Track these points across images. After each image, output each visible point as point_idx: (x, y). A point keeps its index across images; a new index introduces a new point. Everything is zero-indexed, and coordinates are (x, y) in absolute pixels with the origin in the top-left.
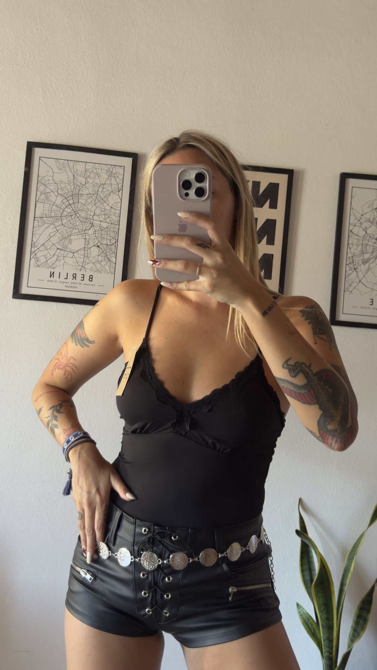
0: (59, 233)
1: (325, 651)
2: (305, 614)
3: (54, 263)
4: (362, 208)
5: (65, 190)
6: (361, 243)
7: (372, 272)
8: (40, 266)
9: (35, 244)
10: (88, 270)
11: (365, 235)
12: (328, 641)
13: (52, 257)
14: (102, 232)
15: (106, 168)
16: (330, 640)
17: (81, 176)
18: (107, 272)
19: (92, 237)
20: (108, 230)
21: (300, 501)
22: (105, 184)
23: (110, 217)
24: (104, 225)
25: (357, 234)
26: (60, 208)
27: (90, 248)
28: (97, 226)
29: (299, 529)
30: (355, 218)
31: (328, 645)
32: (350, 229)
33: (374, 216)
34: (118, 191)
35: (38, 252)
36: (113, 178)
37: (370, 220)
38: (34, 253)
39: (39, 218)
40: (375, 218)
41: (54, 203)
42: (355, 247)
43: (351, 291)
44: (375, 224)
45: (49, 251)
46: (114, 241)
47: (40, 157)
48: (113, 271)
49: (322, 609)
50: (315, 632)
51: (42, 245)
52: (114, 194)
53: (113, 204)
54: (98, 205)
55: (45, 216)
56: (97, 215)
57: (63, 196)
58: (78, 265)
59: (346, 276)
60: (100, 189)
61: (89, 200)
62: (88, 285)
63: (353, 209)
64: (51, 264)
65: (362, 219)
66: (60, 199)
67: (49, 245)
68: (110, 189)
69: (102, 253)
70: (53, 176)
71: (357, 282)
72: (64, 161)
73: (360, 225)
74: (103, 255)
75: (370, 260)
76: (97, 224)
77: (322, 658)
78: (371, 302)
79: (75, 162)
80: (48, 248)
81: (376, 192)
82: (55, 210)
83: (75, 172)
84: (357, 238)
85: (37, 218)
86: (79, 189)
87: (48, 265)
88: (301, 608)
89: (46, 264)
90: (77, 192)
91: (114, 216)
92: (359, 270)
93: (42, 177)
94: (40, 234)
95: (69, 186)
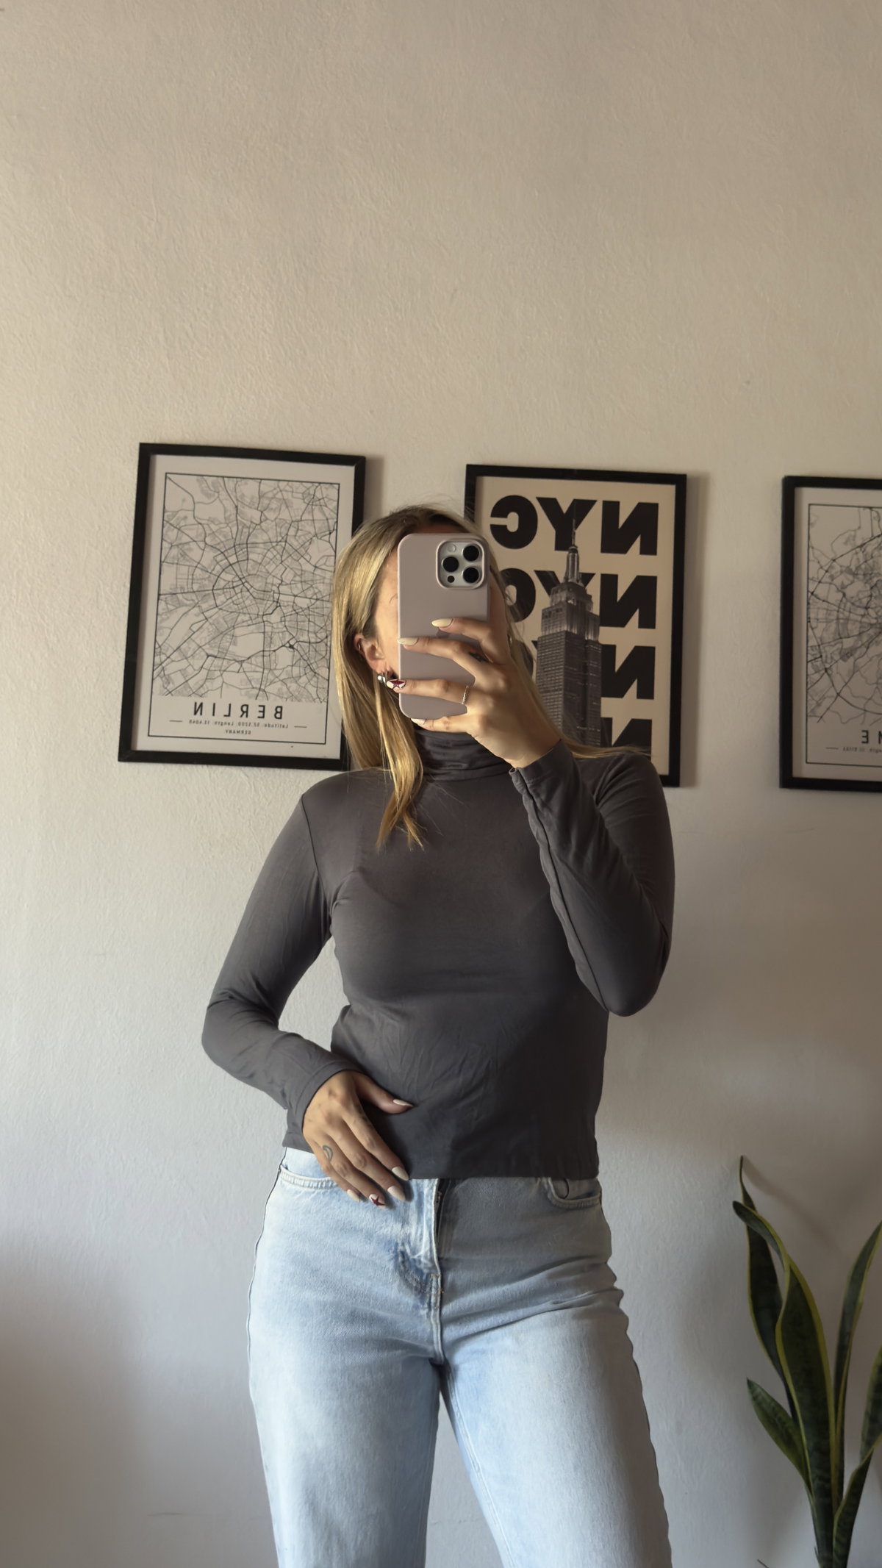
0: (210, 624)
1: (814, 1477)
2: (766, 1402)
3: (202, 686)
4: (832, 544)
5: (220, 537)
6: (835, 617)
7: (862, 676)
8: (172, 693)
9: (162, 647)
10: (271, 695)
11: (841, 601)
12: (819, 1456)
13: (196, 672)
14: (299, 617)
15: (302, 488)
16: (823, 1452)
17: (251, 508)
18: (311, 699)
19: (277, 628)
20: (311, 613)
22: (301, 520)
23: (314, 586)
24: (303, 603)
25: (826, 599)
26: (211, 573)
27: (274, 651)
28: (288, 605)
29: (738, 1200)
30: (818, 566)
31: (819, 1462)
32: (811, 589)
33: (858, 559)
34: (328, 532)
35: (167, 665)
36: (317, 509)
37: (851, 570)
38: (160, 667)
39: (167, 596)
40: (860, 565)
41: (199, 563)
42: (822, 625)
43: (821, 715)
44: (861, 577)
45: (191, 663)
46: (324, 635)
47: (166, 474)
48: (323, 696)
49: (802, 1385)
50: (789, 1436)
51: (175, 648)
52: (321, 538)
53: (320, 560)
54: (288, 564)
55: (179, 591)
56: (287, 584)
57: (215, 548)
58: (251, 686)
59: (809, 686)
60: (292, 532)
61: (269, 555)
62: (273, 726)
63: (813, 548)
64: (197, 687)
65: (833, 567)
66: (209, 555)
67: (190, 648)
68: (312, 531)
69: (300, 659)
70: (194, 511)
71: (832, 697)
72: (215, 478)
73: (829, 580)
74: (301, 664)
75: (855, 652)
76: (288, 602)
77: (810, 1496)
78: (864, 737)
79: (239, 480)
80: (189, 655)
81: (859, 511)
82: (201, 577)
83: (239, 499)
84: (826, 607)
85: (163, 595)
86: (247, 534)
87: (189, 690)
88: (759, 1390)
89: (184, 687)
90: (244, 538)
91: (322, 585)
92: (835, 673)
93: (173, 512)
94: (171, 627)
95: (228, 527)
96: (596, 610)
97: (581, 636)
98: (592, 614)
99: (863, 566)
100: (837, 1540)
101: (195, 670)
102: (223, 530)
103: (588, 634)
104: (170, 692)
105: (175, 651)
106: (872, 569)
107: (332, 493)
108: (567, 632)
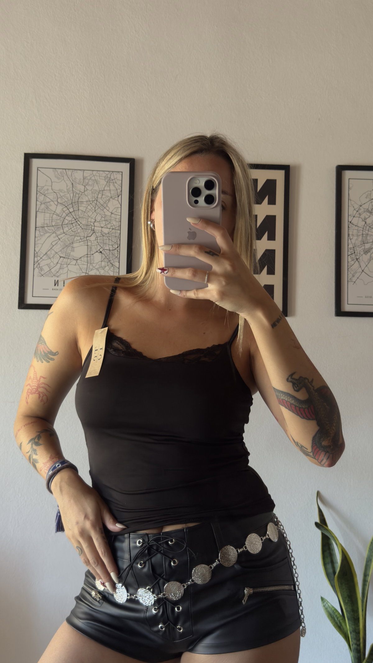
0: (61, 242)
1: (353, 643)
2: (330, 607)
3: (58, 272)
4: (360, 198)
5: (65, 199)
6: (361, 234)
8: (44, 275)
9: (38, 253)
11: (364, 226)
12: (354, 634)
13: (55, 265)
14: (104, 237)
15: (104, 174)
16: (356, 632)
17: (78, 184)
19: (94, 243)
20: (110, 235)
21: (318, 493)
22: (104, 190)
24: (106, 231)
25: (357, 225)
26: (61, 217)
27: (93, 254)
28: (99, 232)
29: (318, 521)
30: (354, 209)
31: (355, 637)
32: (350, 220)
33: (372, 205)
34: (117, 196)
35: (40, 262)
36: (111, 184)
37: (369, 210)
38: (37, 263)
39: (40, 228)
41: (55, 212)
42: (355, 238)
43: (354, 281)
45: (52, 260)
46: (116, 246)
47: (38, 168)
49: (347, 601)
50: (341, 625)
51: (44, 254)
52: (114, 199)
53: (113, 210)
54: (98, 212)
55: (46, 226)
56: (98, 222)
57: (63, 204)
58: (81, 272)
59: (349, 267)
60: (100, 196)
61: (89, 207)
63: (351, 200)
64: (55, 273)
65: (360, 209)
66: (60, 208)
67: (51, 254)
68: (109, 195)
69: (105, 258)
70: (52, 186)
71: (360, 272)
72: (62, 170)
73: (359, 216)
74: (106, 260)
75: (371, 250)
76: (98, 230)
77: (350, 651)
79: (74, 170)
80: (51, 256)
82: (56, 219)
83: (73, 179)
84: (357, 229)
85: (39, 227)
86: (78, 197)
87: (52, 274)
88: (326, 602)
89: (49, 273)
90: (76, 199)
91: (115, 222)
92: (361, 261)
93: (41, 187)
94: (42, 243)
95: (69, 195)
102: (66, 195)
104: (42, 275)
107: (119, 176)
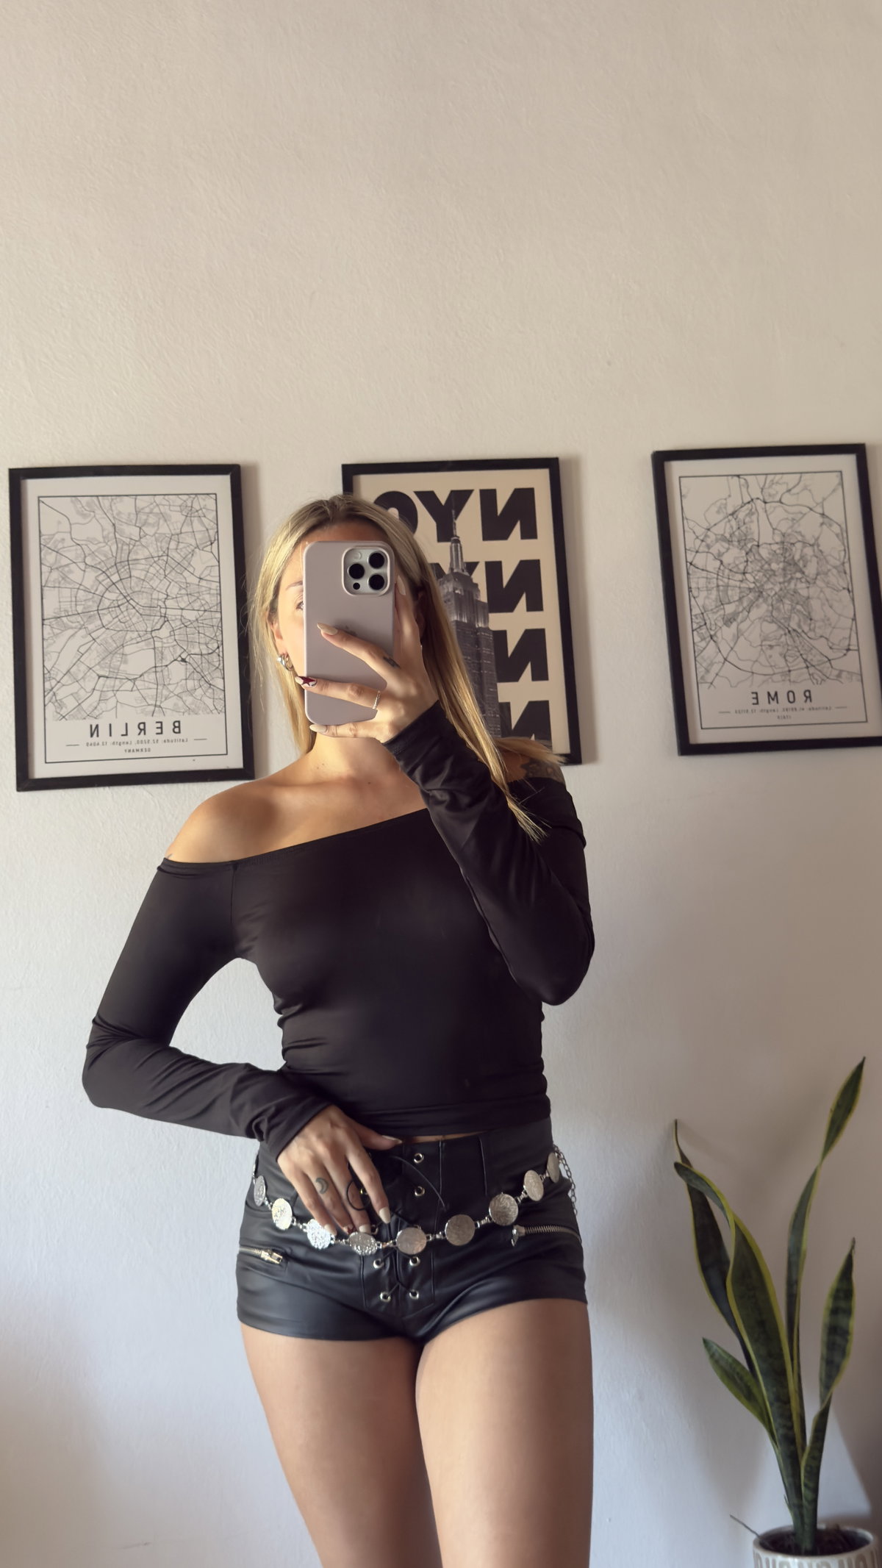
0: (98, 644)
1: (777, 1426)
2: (723, 1358)
3: (96, 708)
4: (704, 515)
5: (100, 556)
6: (715, 585)
7: (745, 639)
8: (66, 717)
9: (52, 672)
10: (168, 711)
11: (719, 569)
12: (779, 1404)
13: (89, 694)
14: (188, 629)
15: (178, 501)
16: (782, 1397)
17: (129, 524)
18: (208, 711)
19: (168, 643)
20: (200, 625)
22: (181, 533)
23: (201, 598)
24: (191, 616)
25: (704, 568)
26: (94, 594)
27: (166, 666)
28: (176, 619)
30: (694, 536)
31: (780, 1412)
32: (689, 560)
33: (732, 527)
34: (209, 543)
35: (58, 690)
36: (196, 521)
37: (725, 537)
38: (51, 693)
39: (51, 620)
40: (734, 533)
41: (81, 585)
42: (703, 594)
43: (710, 681)
44: (736, 543)
45: (83, 686)
46: (216, 646)
47: (39, 497)
48: (220, 707)
50: (750, 1391)
51: (65, 672)
52: (203, 550)
53: (203, 571)
54: (172, 578)
55: (64, 615)
56: (173, 598)
57: (96, 568)
58: (145, 703)
59: (696, 654)
60: (173, 545)
61: (152, 570)
62: (172, 741)
63: (687, 519)
64: (90, 709)
65: (708, 536)
66: (91, 575)
67: (79, 670)
68: (193, 542)
69: (193, 672)
70: (70, 533)
71: (719, 662)
72: (89, 498)
73: (706, 550)
74: (195, 676)
75: (738, 616)
76: (175, 616)
77: (774, 1442)
78: (754, 698)
79: (115, 497)
80: (81, 676)
81: (728, 480)
82: (84, 598)
83: (115, 515)
84: (706, 575)
85: (49, 619)
86: (128, 551)
87: (83, 713)
88: (715, 1347)
89: (78, 710)
90: (124, 557)
91: (208, 596)
92: (720, 639)
93: (48, 535)
94: (59, 651)
95: (107, 546)
96: (483, 597)
97: (471, 625)
98: (480, 602)
99: (737, 533)
100: (806, 1485)
101: (87, 692)
103: (478, 622)
104: (64, 717)
105: (65, 675)
106: (745, 535)
107: (210, 503)
108: (457, 621)
